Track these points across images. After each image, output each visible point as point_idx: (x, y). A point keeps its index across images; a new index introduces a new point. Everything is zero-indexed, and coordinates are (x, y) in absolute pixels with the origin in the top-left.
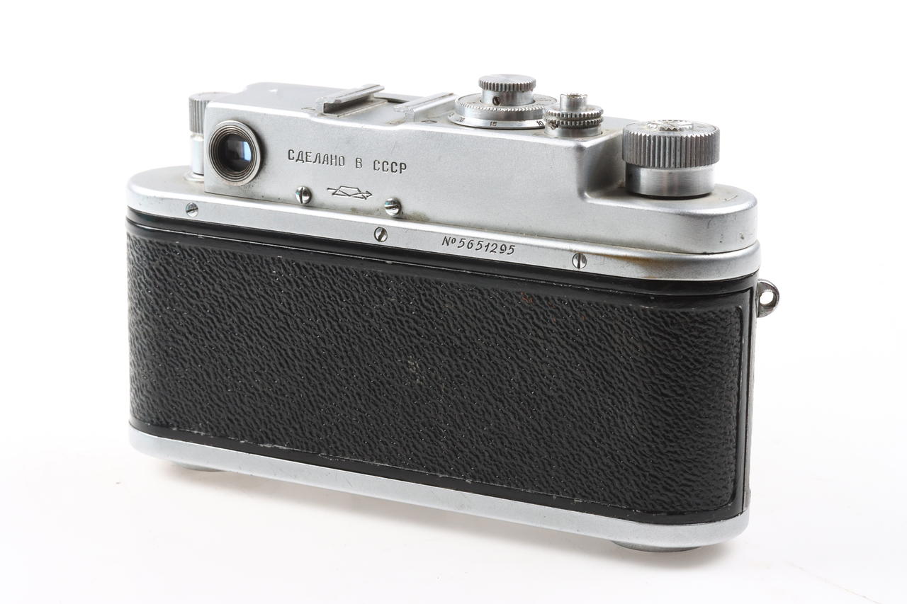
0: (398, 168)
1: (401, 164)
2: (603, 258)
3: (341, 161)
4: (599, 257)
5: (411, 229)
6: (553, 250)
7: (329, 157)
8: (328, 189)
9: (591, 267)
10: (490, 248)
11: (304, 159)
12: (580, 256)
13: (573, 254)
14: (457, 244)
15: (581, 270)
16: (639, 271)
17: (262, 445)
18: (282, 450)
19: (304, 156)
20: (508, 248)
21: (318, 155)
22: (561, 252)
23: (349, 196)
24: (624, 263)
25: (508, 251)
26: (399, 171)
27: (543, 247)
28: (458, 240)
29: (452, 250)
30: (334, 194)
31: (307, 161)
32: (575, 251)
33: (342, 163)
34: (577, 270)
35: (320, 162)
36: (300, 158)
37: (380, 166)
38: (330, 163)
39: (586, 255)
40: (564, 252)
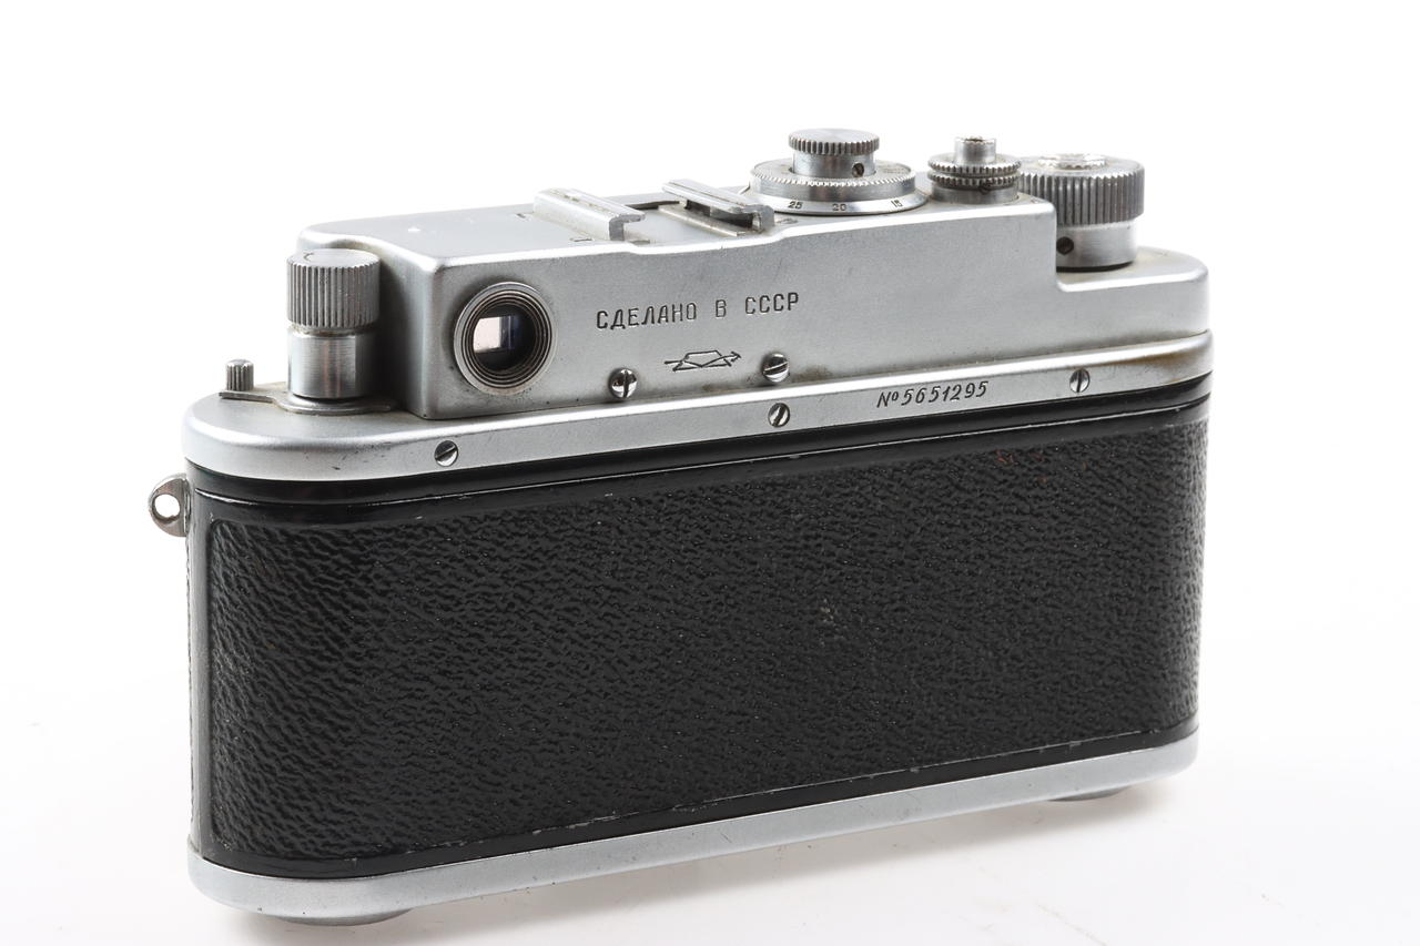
0: (785, 303)
1: (790, 294)
2: (1113, 368)
3: (690, 311)
4: (1108, 367)
5: (828, 394)
6: (1042, 374)
7: (670, 309)
8: (667, 363)
9: (1096, 387)
10: (951, 393)
11: (625, 322)
12: (1080, 374)
13: (1071, 373)
14: (902, 399)
15: (1081, 394)
16: (1161, 375)
17: (572, 827)
18: (610, 821)
19: (626, 317)
20: (977, 386)
21: (650, 310)
22: (1054, 374)
23: (701, 366)
24: (1141, 368)
25: (978, 392)
26: (786, 307)
27: (1028, 373)
28: (902, 393)
29: (895, 412)
30: (675, 369)
31: (630, 324)
32: (1074, 367)
33: (691, 316)
34: (1075, 395)
35: (653, 322)
36: (619, 323)
37: (756, 305)
38: (670, 318)
39: (1087, 370)
40: (1060, 372)
